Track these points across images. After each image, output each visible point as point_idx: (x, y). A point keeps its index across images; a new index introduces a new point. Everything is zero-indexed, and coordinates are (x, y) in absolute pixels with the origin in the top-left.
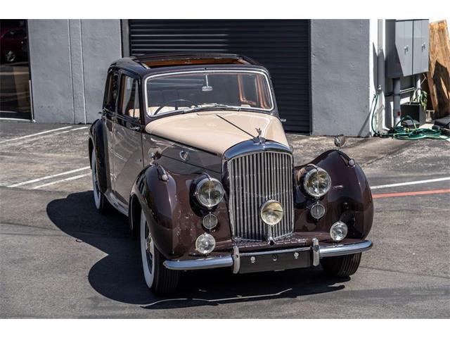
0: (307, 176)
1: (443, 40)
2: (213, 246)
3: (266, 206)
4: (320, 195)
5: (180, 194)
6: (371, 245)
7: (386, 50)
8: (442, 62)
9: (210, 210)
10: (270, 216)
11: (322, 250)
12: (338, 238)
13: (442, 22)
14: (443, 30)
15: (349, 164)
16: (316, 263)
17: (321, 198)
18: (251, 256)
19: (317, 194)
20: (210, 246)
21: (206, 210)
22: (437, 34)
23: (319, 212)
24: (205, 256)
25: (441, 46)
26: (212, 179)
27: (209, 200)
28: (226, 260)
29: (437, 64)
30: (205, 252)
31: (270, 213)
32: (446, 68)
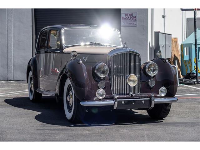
0: (147, 66)
1: (176, 46)
2: (104, 94)
3: (129, 78)
4: (153, 75)
5: (88, 71)
6: (177, 100)
7: (155, 45)
8: (176, 55)
9: (102, 79)
10: (131, 82)
11: (156, 100)
12: (163, 95)
13: (176, 38)
14: (176, 42)
15: (166, 62)
16: (153, 106)
17: (154, 77)
18: (122, 101)
19: (152, 74)
20: (103, 95)
21: (100, 79)
22: (174, 43)
23: (152, 83)
24: (100, 100)
25: (176, 48)
26: (103, 64)
27: (102, 75)
28: (111, 102)
29: (175, 56)
30: (101, 98)
31: (131, 81)
32: (178, 58)
